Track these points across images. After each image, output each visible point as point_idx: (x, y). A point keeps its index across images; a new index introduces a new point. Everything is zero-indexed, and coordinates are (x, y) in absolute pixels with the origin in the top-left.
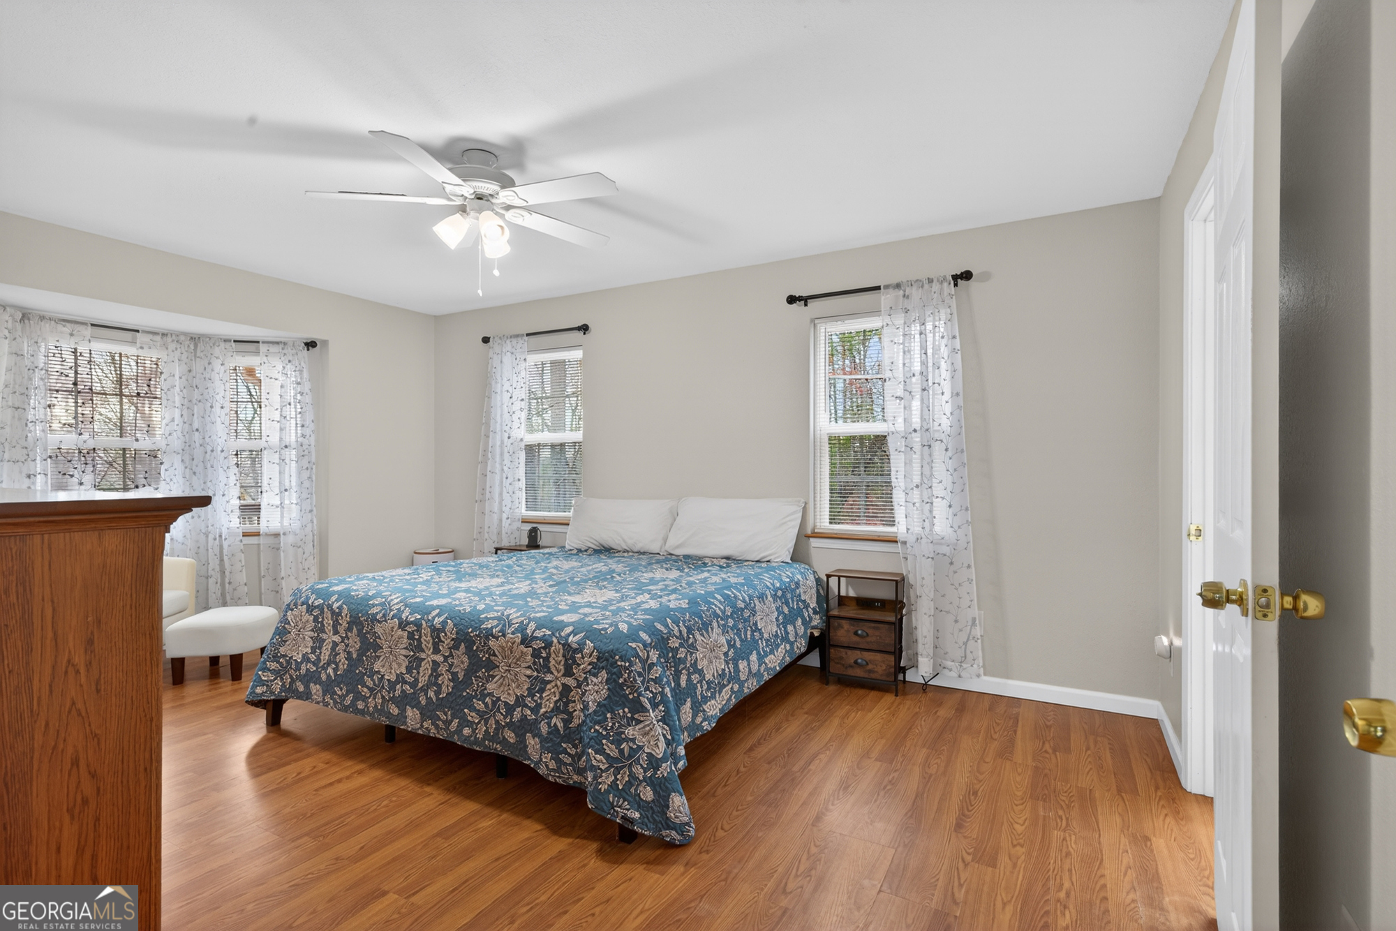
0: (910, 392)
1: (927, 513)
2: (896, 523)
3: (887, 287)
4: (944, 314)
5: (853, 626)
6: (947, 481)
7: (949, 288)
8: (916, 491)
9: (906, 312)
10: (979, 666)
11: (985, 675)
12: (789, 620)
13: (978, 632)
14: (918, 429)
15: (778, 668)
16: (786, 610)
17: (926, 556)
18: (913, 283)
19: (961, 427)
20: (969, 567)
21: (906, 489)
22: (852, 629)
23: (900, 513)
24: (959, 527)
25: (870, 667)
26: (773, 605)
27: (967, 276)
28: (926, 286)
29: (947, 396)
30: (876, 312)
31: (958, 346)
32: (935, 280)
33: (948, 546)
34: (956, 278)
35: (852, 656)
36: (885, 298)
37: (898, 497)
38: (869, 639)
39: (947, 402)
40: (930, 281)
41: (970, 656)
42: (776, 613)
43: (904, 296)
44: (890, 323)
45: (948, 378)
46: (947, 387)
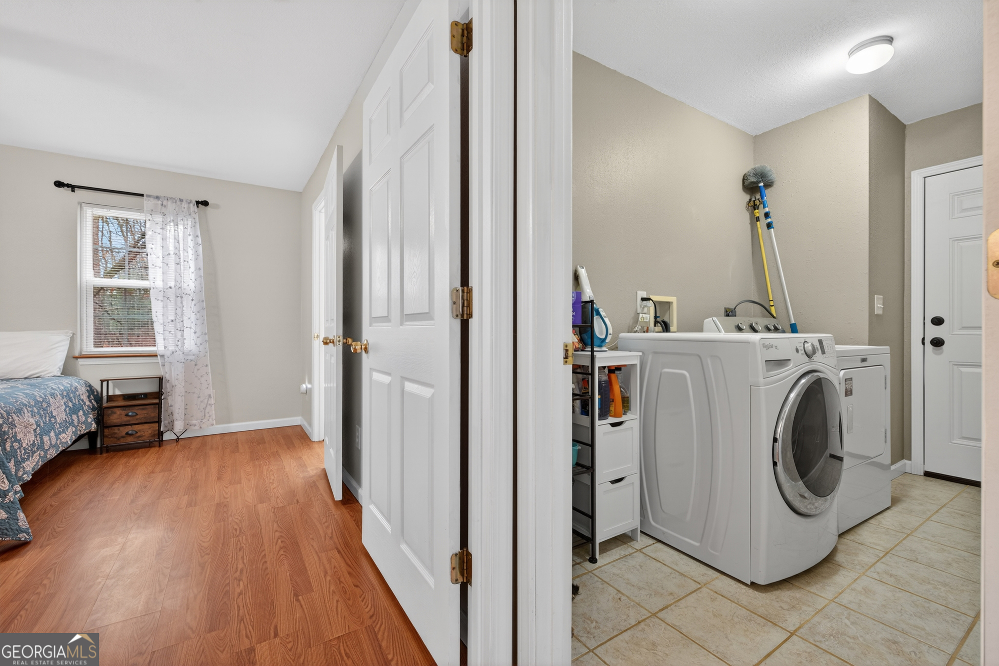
0: (167, 264)
1: (179, 337)
2: (156, 345)
3: (148, 196)
4: (190, 223)
5: (124, 410)
6: (193, 317)
7: (193, 208)
8: (171, 325)
9: (164, 215)
10: (212, 419)
11: (216, 424)
12: (74, 411)
13: (212, 401)
14: (173, 287)
15: (69, 442)
16: (70, 405)
17: (180, 361)
18: (169, 199)
19: (202, 288)
20: (207, 366)
21: (164, 323)
22: (124, 413)
23: (159, 339)
24: (201, 344)
25: (139, 434)
26: (62, 401)
27: (205, 203)
28: (178, 203)
29: (193, 269)
30: (141, 210)
31: (200, 242)
32: (184, 201)
33: (194, 355)
34: (198, 203)
35: (124, 430)
36: (147, 203)
37: (158, 328)
38: (138, 417)
39: (193, 273)
40: (181, 200)
41: (207, 415)
42: (64, 406)
43: (162, 205)
44: (151, 219)
45: (193, 259)
46: (192, 264)
